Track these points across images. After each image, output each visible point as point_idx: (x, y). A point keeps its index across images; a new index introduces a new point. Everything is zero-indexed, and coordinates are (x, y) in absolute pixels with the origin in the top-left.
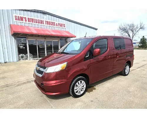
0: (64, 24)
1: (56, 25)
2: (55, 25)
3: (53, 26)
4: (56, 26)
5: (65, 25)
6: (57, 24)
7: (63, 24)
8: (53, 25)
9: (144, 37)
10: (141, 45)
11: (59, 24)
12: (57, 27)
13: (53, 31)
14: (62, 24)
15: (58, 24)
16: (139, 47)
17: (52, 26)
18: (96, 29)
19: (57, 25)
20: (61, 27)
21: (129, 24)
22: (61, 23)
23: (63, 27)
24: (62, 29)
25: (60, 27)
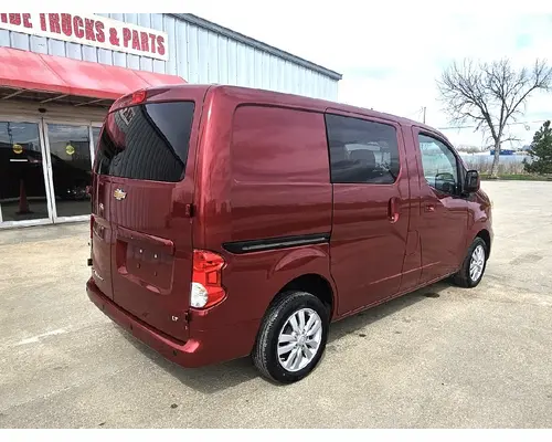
0: (157, 33)
1: (107, 35)
2: (102, 39)
3: (91, 42)
4: (107, 44)
5: (165, 44)
6: (113, 31)
7: (153, 36)
8: (90, 36)
9: (547, 124)
10: (537, 158)
11: (126, 31)
12: (115, 47)
13: (89, 71)
14: (144, 34)
15: (120, 35)
16: (528, 168)
17: (84, 40)
18: (335, 77)
19: (114, 40)
20: (141, 53)
21: (490, 64)
22: (140, 29)
23: (149, 54)
24: (147, 65)
25: (135, 51)
